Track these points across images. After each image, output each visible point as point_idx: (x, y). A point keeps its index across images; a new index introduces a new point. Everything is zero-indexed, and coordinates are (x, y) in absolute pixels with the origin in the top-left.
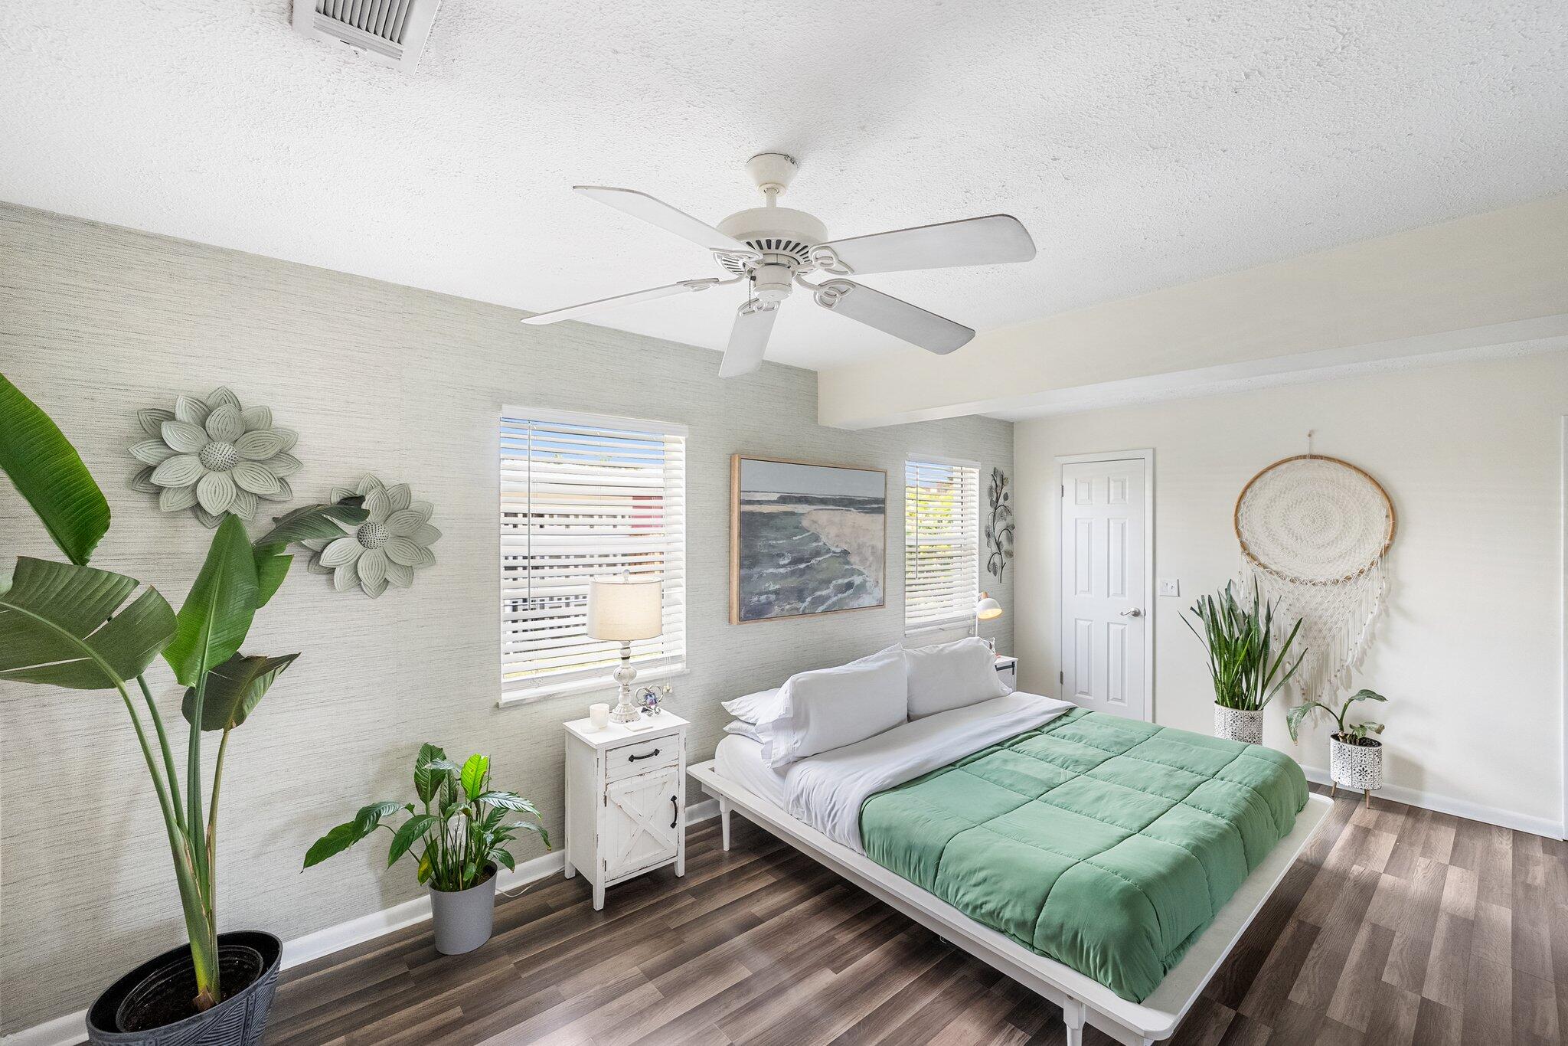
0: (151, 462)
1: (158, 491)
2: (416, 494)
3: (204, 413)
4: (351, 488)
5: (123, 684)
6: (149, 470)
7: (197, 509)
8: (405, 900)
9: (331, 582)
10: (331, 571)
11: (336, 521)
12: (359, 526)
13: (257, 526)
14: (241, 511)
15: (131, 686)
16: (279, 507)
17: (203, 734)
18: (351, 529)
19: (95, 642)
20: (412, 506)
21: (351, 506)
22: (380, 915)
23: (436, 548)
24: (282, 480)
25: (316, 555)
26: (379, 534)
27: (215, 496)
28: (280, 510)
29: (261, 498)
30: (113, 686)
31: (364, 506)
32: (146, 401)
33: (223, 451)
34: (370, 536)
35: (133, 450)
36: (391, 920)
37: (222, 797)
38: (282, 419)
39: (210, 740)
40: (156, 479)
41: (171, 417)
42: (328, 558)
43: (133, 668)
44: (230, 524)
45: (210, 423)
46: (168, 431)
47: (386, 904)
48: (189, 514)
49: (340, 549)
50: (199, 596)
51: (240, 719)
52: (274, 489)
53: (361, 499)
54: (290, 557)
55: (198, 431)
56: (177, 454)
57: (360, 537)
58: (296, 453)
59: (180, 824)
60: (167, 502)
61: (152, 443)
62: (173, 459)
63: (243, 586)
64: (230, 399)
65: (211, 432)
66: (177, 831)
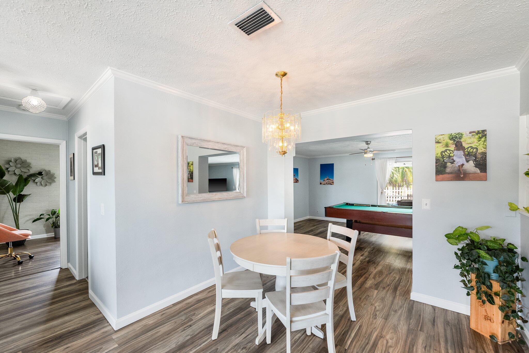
0: (8, 167)
1: (9, 171)
2: (51, 172)
3: (16, 160)
4: (40, 171)
5: (7, 194)
6: (8, 168)
7: (15, 174)
8: (50, 233)
9: (37, 185)
10: (37, 183)
11: (38, 176)
12: (42, 176)
13: (25, 176)
14: (22, 174)
15: (8, 194)
16: (28, 173)
17: (17, 203)
18: (40, 177)
19: (4, 189)
20: (51, 173)
21: (40, 174)
22: (46, 235)
23: (55, 180)
24: (28, 170)
25: (34, 181)
26: (45, 178)
27: (18, 172)
28: (28, 174)
29: (25, 172)
30: (6, 194)
31: (42, 173)
32: (6, 159)
33: (19, 166)
34: (43, 178)
35: (5, 166)
36: (47, 235)
37: (20, 212)
38: (28, 161)
39: (18, 204)
40: (9, 170)
41: (11, 161)
42: (36, 181)
43: (8, 192)
44: (20, 176)
45: (17, 162)
46: (11, 163)
47: (47, 233)
48: (13, 174)
49: (38, 179)
50: (17, 184)
51: (22, 201)
52: (27, 171)
53: (42, 172)
54: (30, 180)
55: (15, 163)
56: (12, 166)
57: (42, 178)
58: (31, 166)
59: (14, 212)
60: (10, 173)
61: (8, 165)
62: (11, 167)
63: (22, 184)
64: (20, 158)
65: (17, 163)
66: (14, 213)
